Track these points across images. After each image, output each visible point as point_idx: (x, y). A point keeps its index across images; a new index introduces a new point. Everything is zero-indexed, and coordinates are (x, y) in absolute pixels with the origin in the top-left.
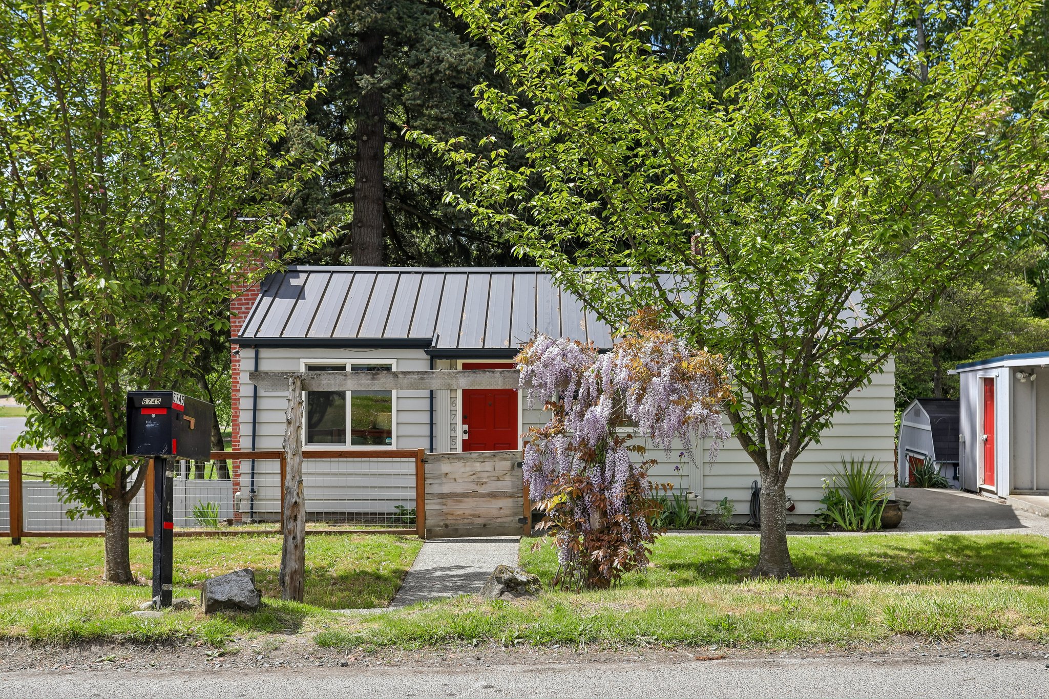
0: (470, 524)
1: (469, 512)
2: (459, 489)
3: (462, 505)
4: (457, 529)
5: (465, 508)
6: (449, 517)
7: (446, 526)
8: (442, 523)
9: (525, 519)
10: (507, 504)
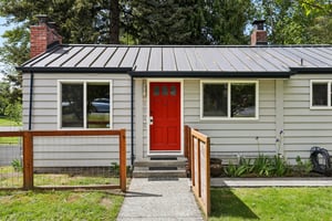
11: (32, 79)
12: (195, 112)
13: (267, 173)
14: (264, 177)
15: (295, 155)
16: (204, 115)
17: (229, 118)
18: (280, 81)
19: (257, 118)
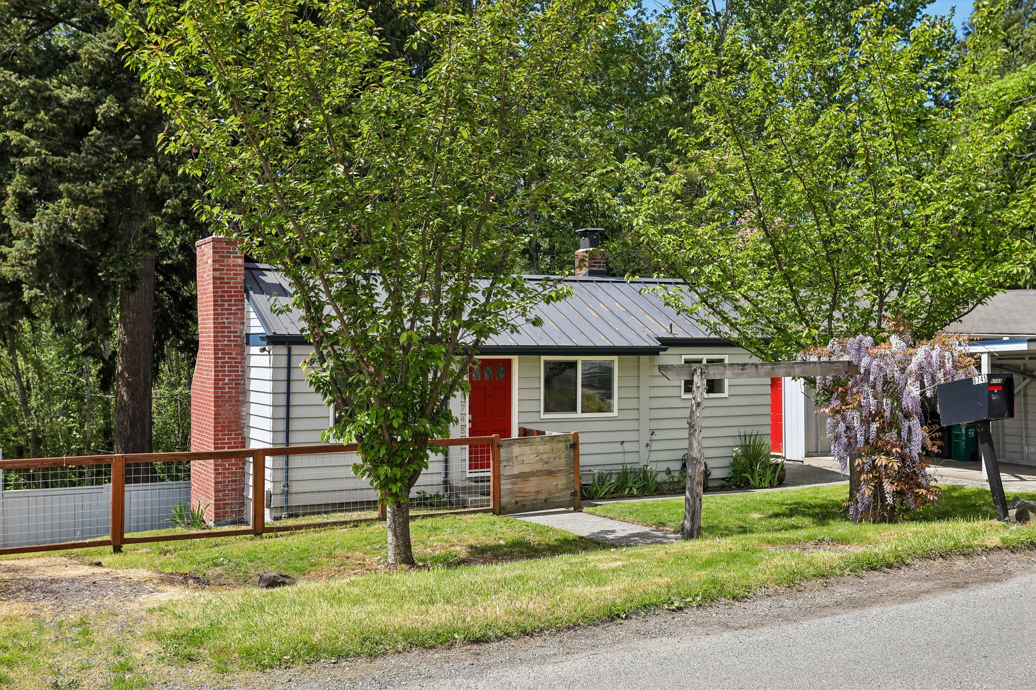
0: (536, 499)
1: (534, 489)
2: (526, 469)
3: (529, 484)
4: (524, 505)
5: (532, 486)
6: (519, 495)
7: (517, 503)
8: (513, 501)
9: (576, 492)
10: (561, 481)
11: (289, 355)
12: (532, 406)
13: (635, 491)
14: (631, 496)
15: (663, 467)
16: (547, 410)
17: (579, 414)
18: (644, 359)
19: (615, 413)
